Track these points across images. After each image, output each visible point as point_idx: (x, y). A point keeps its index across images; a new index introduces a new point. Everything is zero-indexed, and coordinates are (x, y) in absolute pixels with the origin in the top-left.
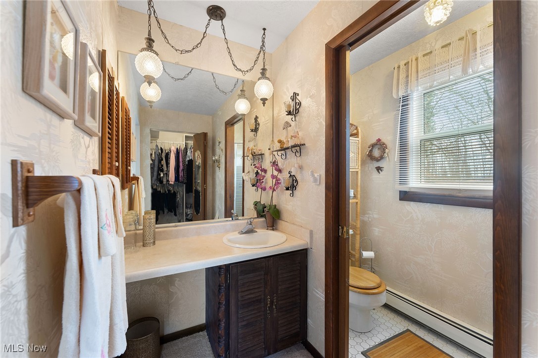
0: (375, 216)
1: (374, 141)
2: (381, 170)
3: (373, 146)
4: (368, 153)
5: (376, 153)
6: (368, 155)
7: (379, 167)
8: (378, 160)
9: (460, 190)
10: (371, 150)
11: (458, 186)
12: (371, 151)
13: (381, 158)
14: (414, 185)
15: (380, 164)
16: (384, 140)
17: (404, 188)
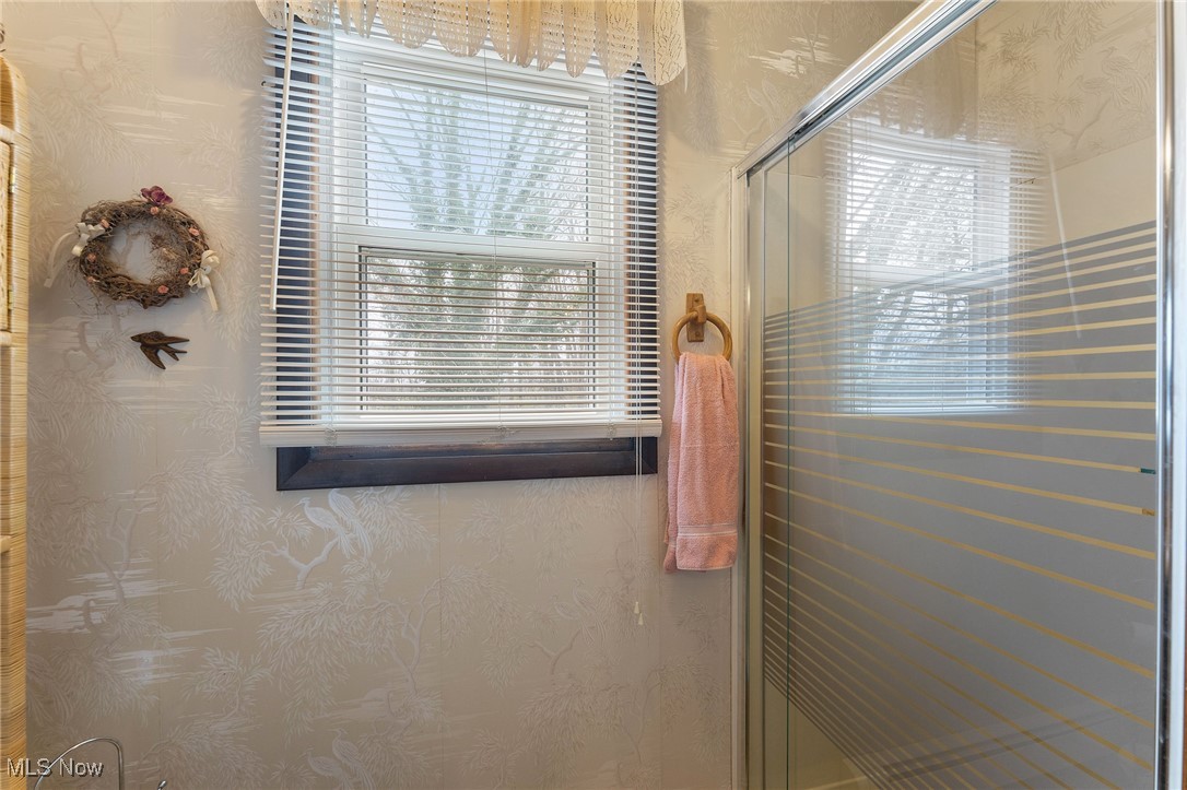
0: (136, 589)
1: (127, 192)
2: (173, 354)
3: (119, 217)
4: (77, 250)
5: (139, 259)
6: (82, 260)
7: (158, 336)
8: (149, 298)
9: (502, 429)
10: (100, 239)
11: (495, 417)
12: (100, 243)
13: (175, 289)
14: (338, 418)
15: (163, 321)
16: (185, 200)
17: (295, 435)
